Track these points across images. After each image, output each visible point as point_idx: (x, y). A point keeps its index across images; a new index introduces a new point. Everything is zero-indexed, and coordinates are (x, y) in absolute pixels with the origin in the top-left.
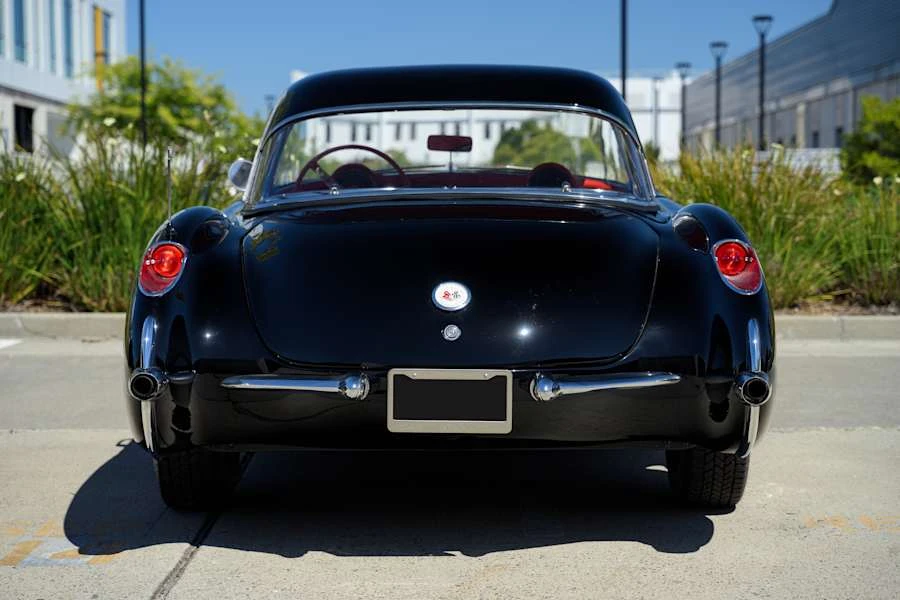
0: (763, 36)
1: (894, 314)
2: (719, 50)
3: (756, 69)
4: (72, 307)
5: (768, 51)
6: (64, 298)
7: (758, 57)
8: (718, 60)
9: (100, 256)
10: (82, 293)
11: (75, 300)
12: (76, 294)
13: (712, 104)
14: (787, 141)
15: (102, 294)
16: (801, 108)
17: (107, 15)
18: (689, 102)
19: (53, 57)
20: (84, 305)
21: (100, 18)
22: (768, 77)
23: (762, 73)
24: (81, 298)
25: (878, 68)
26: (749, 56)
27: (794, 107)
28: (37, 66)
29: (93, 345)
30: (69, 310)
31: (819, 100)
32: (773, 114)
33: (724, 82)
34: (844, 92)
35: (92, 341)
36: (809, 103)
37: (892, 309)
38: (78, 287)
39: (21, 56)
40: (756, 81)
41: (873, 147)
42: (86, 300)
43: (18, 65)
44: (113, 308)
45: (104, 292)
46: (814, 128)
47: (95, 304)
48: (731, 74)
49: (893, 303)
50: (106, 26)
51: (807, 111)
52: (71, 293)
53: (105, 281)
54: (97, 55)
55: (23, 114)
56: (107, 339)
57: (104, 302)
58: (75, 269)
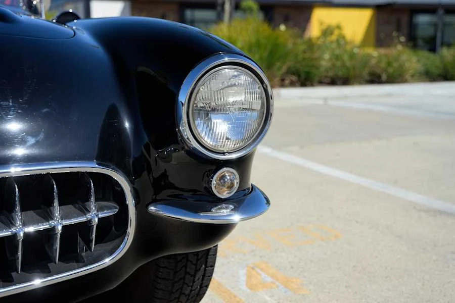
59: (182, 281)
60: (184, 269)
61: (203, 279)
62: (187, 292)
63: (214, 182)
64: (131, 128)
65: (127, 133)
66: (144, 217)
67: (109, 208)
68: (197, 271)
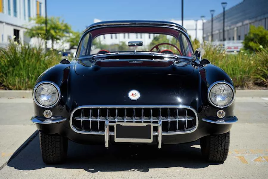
0: (224, 8)
1: (240, 90)
2: (212, 12)
3: (222, 18)
4: (7, 88)
5: (226, 13)
6: (4, 86)
7: (223, 15)
8: (212, 15)
9: (14, 74)
10: (9, 85)
11: (7, 86)
12: (8, 85)
13: (211, 28)
14: (232, 38)
15: (14, 85)
16: (235, 29)
17: (40, 3)
18: (204, 27)
19: (25, 15)
20: (10, 88)
21: (39, 4)
22: (226, 20)
23: (224, 19)
24: (9, 86)
25: (256, 17)
26: (221, 14)
27: (233, 29)
28: (20, 18)
29: (11, 100)
30: (6, 90)
31: (241, 26)
32: (228, 30)
33: (214, 22)
34: (247, 24)
35: (11, 98)
36: (237, 27)
37: (239, 88)
38: (8, 83)
39: (15, 15)
40: (222, 21)
41: (252, 40)
42: (10, 87)
43: (15, 18)
44: (18, 89)
45: (15, 84)
46: (239, 34)
47: (13, 88)
48: (215, 19)
49: (240, 86)
50: (40, 7)
51: (237, 30)
52: (6, 85)
53: (15, 81)
54: (37, 15)
55: (16, 31)
56: (15, 98)
57: (15, 87)
58: (7, 78)
59: (217, 146)
60: (217, 142)
61: (225, 147)
62: (220, 150)
63: (217, 113)
64: (198, 100)
65: (196, 101)
66: (201, 122)
67: (191, 118)
68: (222, 143)
